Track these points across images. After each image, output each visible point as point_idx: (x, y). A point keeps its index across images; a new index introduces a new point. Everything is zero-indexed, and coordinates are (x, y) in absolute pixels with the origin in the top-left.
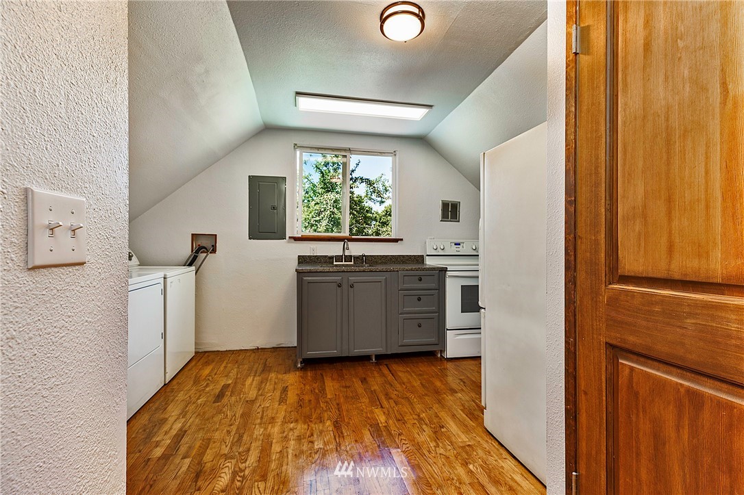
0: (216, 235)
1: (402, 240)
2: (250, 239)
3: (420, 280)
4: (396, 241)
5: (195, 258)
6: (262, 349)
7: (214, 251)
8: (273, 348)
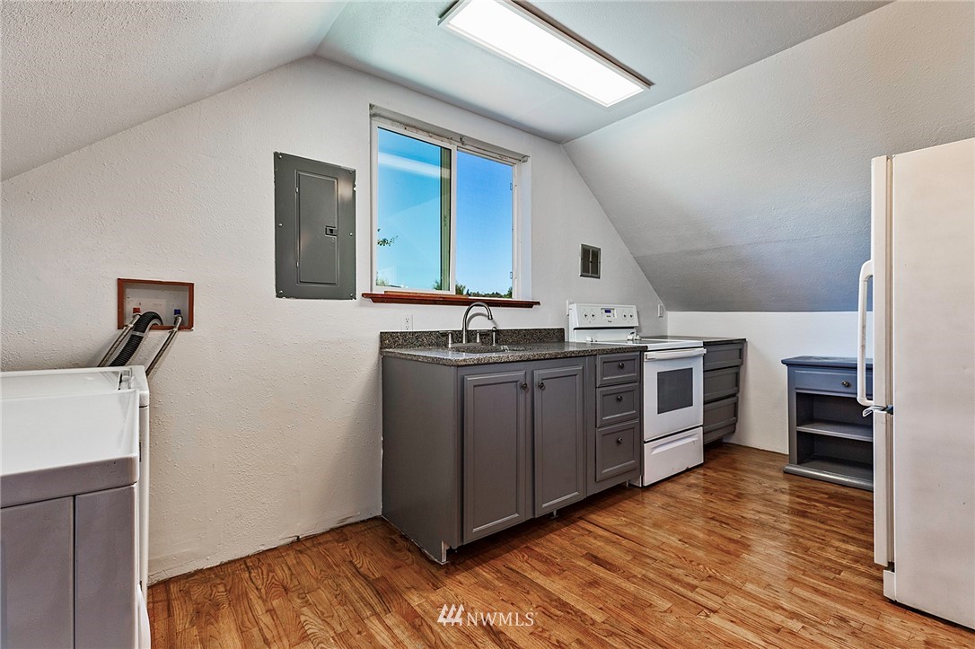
0: (191, 285)
1: (538, 303)
2: (279, 296)
3: (622, 367)
4: (529, 305)
5: (133, 344)
6: (307, 538)
7: (188, 325)
8: (332, 530)
